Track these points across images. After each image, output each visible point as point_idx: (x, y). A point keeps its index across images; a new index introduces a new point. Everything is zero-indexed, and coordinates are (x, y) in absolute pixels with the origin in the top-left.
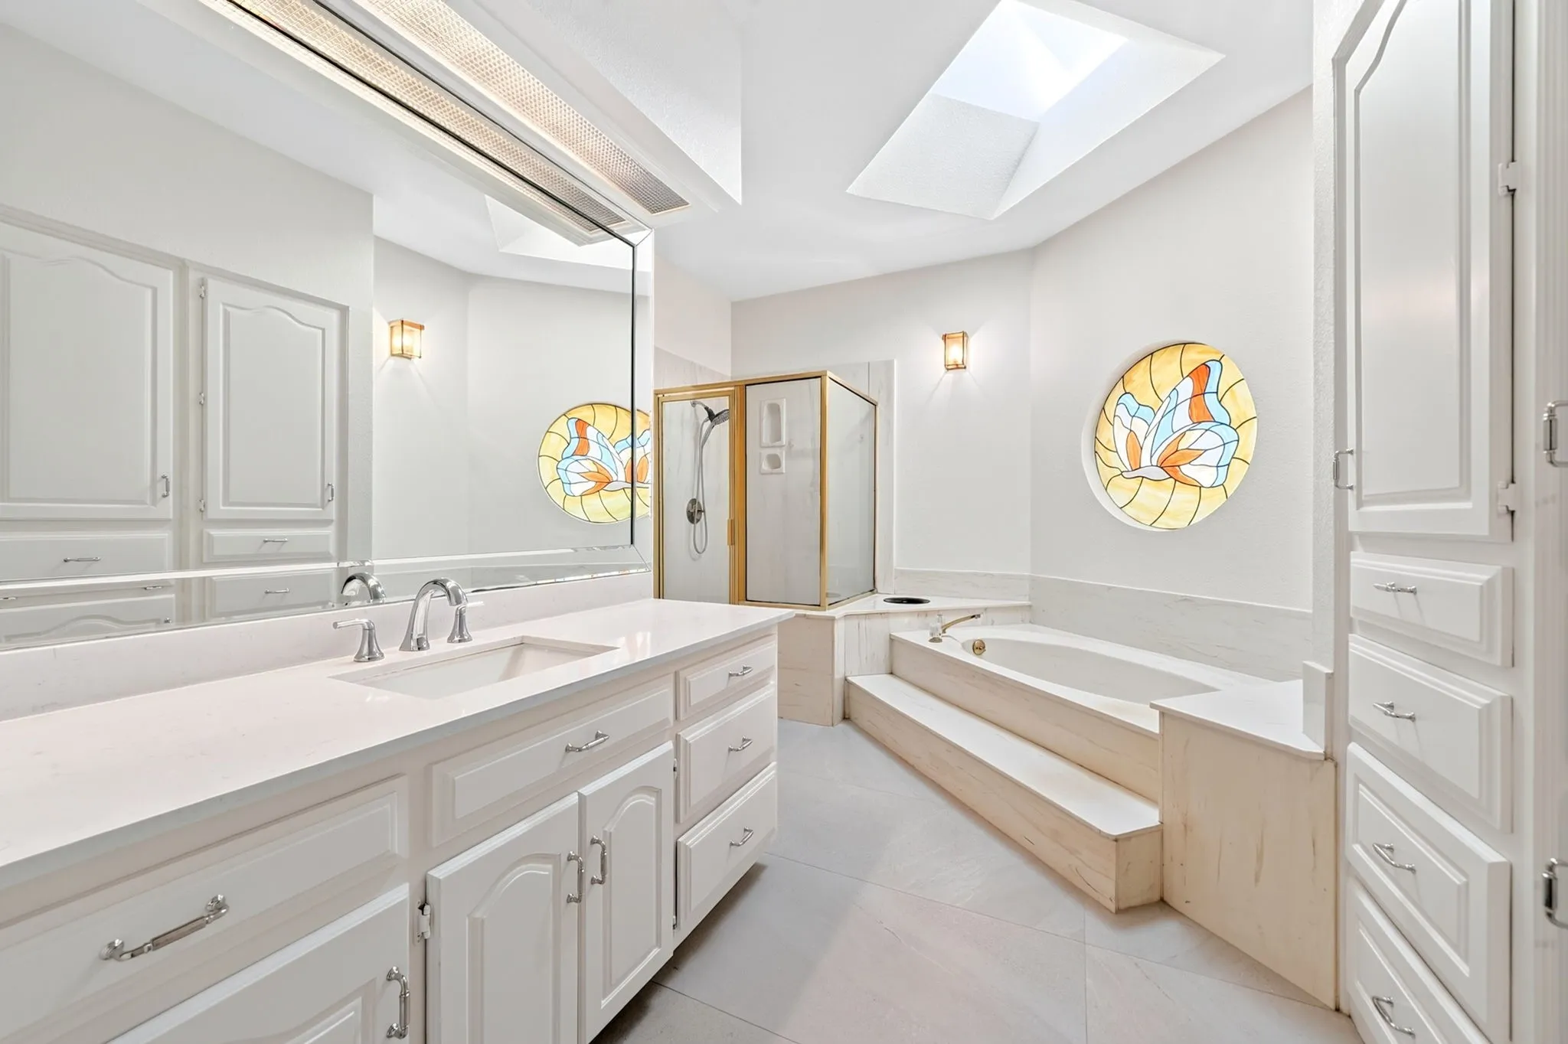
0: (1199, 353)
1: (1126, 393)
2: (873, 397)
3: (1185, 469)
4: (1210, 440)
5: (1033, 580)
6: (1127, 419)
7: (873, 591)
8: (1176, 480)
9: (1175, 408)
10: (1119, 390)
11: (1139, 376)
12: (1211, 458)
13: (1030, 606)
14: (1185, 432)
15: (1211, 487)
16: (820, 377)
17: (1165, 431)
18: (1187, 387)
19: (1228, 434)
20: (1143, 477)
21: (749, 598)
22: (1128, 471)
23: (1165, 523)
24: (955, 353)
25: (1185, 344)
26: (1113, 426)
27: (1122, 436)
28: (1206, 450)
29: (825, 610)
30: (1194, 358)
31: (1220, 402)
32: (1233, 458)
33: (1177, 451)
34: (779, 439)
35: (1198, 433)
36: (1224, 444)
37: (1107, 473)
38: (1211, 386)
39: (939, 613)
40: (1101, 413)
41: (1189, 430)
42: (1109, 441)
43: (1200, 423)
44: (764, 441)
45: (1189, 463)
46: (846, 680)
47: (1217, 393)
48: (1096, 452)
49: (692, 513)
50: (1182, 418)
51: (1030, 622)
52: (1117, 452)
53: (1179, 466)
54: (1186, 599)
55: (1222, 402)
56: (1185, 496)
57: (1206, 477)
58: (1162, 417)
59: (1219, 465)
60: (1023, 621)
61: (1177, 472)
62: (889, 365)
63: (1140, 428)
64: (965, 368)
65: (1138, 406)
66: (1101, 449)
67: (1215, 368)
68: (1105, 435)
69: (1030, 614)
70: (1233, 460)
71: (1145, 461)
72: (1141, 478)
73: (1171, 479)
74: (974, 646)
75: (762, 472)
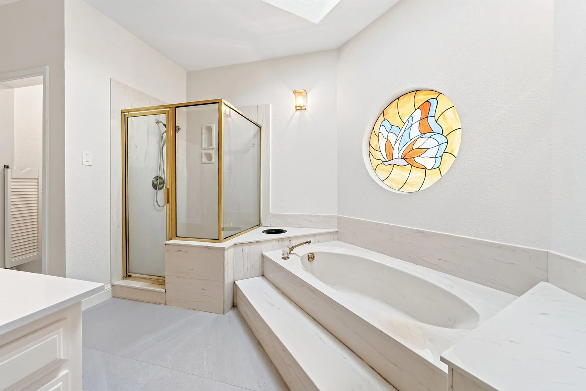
0: (424, 95)
1: (385, 120)
2: (260, 123)
3: (417, 159)
4: (431, 143)
5: (339, 218)
6: (385, 134)
7: (259, 225)
8: (412, 166)
9: (411, 126)
10: (381, 118)
11: (392, 111)
12: (432, 153)
13: (337, 232)
14: (417, 139)
15: (432, 169)
16: (218, 103)
17: (406, 139)
18: (418, 115)
19: (441, 139)
20: (394, 164)
21: (177, 236)
22: (387, 161)
23: (407, 188)
24: (300, 101)
25: (416, 91)
26: (378, 137)
27: (383, 142)
28: (428, 149)
29: (221, 242)
30: (422, 98)
31: (436, 122)
32: (444, 152)
33: (412, 150)
34: (211, 145)
35: (424, 140)
36: (439, 145)
37: (376, 162)
38: (432, 113)
39: (290, 239)
40: (373, 130)
41: (419, 138)
42: (376, 145)
43: (425, 134)
44: (203, 146)
45: (419, 156)
46: (234, 283)
47: (435, 117)
48: (370, 152)
49: (156, 184)
50: (415, 132)
51: (337, 240)
52: (380, 151)
53: (414, 158)
54: (419, 232)
55: (437, 122)
56: (417, 174)
57: (429, 163)
58: (404, 132)
59: (436, 157)
60: (334, 240)
61: (412, 161)
62: (267, 106)
63: (392, 138)
64: (305, 109)
65: (391, 126)
66: (372, 150)
67: (433, 102)
68: (374, 143)
69: (337, 236)
70: (444, 153)
71: (395, 156)
72: (393, 165)
73: (409, 165)
74: (308, 256)
75: (203, 163)
